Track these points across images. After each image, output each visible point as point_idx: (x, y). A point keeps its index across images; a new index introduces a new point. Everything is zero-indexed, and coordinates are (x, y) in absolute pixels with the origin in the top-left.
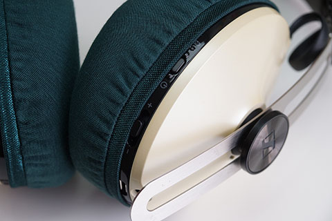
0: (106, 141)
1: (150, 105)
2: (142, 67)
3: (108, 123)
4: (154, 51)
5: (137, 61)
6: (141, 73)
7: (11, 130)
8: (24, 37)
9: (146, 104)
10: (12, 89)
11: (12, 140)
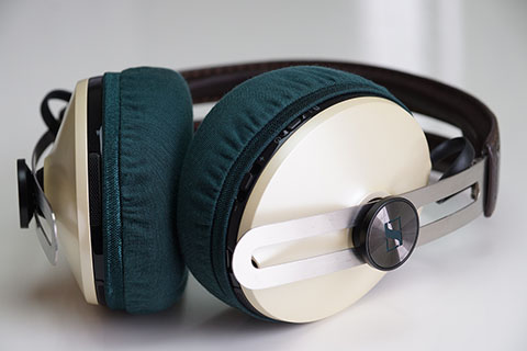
0: (214, 198)
1: (262, 159)
2: (257, 123)
3: (217, 177)
4: (271, 111)
5: (253, 119)
6: (257, 129)
7: (113, 209)
8: (138, 117)
9: (258, 158)
10: (119, 166)
11: (113, 219)
